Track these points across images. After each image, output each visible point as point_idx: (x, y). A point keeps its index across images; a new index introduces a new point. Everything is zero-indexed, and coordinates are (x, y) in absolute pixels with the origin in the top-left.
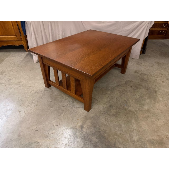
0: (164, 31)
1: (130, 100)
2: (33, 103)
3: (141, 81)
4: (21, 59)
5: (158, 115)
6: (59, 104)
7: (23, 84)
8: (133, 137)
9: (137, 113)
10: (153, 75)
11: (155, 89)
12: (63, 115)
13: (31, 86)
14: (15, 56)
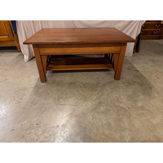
0: (157, 32)
1: (122, 96)
2: (15, 100)
3: (134, 78)
4: (13, 59)
5: (154, 112)
6: (43, 101)
7: (8, 82)
8: (124, 138)
9: (130, 110)
10: (148, 71)
11: (149, 85)
12: (46, 113)
13: (17, 83)
14: (7, 56)
